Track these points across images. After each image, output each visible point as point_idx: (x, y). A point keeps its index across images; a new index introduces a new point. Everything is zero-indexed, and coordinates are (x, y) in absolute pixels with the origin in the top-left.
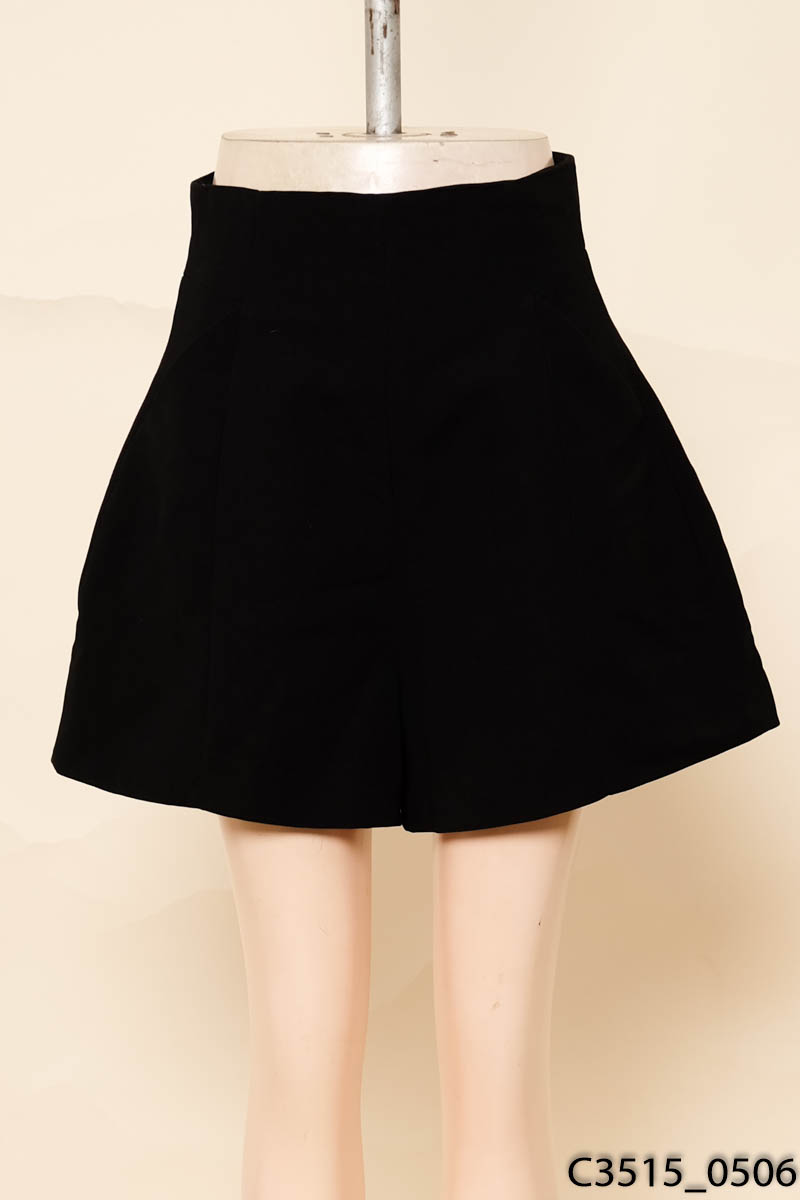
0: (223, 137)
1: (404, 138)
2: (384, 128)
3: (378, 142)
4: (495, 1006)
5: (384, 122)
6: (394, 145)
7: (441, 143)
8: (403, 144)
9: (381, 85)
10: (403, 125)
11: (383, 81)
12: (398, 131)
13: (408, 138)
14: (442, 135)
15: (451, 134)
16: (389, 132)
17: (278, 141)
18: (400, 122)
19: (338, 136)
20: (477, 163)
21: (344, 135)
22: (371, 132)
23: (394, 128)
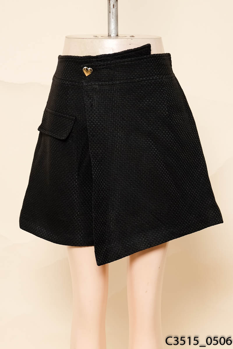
2: (113, 35)
3: (112, 39)
4: (146, 292)
5: (113, 33)
9: (112, 22)
10: (119, 34)
12: (117, 36)
13: (120, 38)
14: (130, 37)
16: (115, 36)
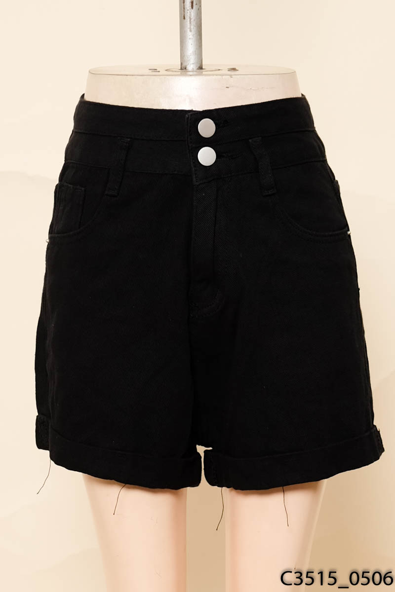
0: (89, 72)
1: (204, 73)
6: (198, 77)
7: (231, 76)
8: (204, 77)
11: (191, 36)
15: (234, 69)
17: (127, 75)
18: (202, 62)
19: (163, 72)
20: (253, 88)
21: (166, 70)
22: (183, 68)
23: (199, 65)
